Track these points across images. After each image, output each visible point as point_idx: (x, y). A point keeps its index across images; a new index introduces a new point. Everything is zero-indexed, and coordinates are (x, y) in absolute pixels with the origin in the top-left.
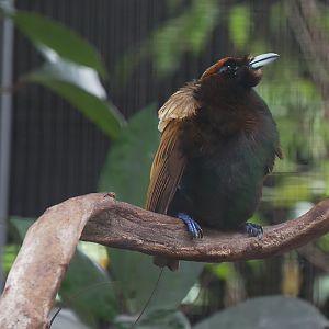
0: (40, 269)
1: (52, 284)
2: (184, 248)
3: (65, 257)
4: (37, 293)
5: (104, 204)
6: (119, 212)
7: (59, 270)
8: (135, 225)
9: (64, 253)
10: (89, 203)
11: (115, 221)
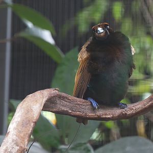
0: (24, 124)
1: (29, 131)
2: (91, 114)
3: (35, 118)
4: (22, 135)
5: (54, 94)
6: (60, 97)
7: (32, 124)
10: (46, 93)
11: (58, 102)
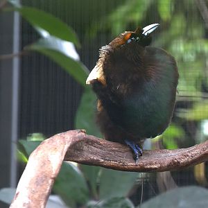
1: (46, 190)
2: (131, 164)
3: (54, 173)
4: (36, 196)
5: (79, 137)
6: (88, 142)
7: (50, 181)
8: (99, 150)
9: (53, 170)
10: (69, 137)
11: (85, 148)
